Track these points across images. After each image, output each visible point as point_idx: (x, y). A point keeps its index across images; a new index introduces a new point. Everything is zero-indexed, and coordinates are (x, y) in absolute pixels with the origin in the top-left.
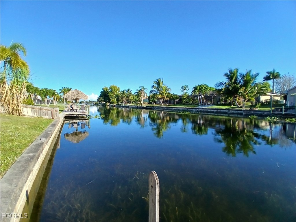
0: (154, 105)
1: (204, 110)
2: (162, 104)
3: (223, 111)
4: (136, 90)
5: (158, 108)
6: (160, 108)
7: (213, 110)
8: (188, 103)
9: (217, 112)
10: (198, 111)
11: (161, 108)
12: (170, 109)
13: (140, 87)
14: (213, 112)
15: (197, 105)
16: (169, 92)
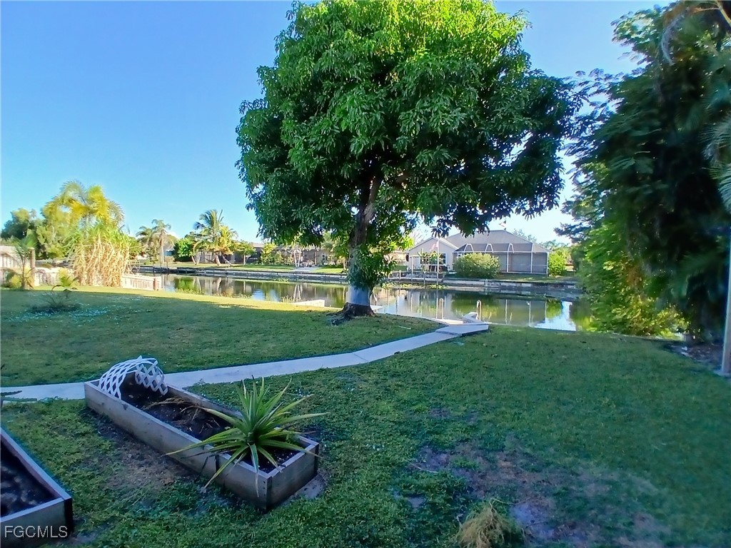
0: (198, 264)
1: (306, 275)
2: (219, 262)
3: (333, 276)
4: (141, 228)
5: (212, 271)
6: (216, 271)
7: (319, 276)
8: (273, 261)
9: (325, 279)
10: (295, 277)
11: (219, 271)
12: (240, 274)
13: (155, 221)
14: (319, 278)
15: (291, 266)
16: (234, 238)
